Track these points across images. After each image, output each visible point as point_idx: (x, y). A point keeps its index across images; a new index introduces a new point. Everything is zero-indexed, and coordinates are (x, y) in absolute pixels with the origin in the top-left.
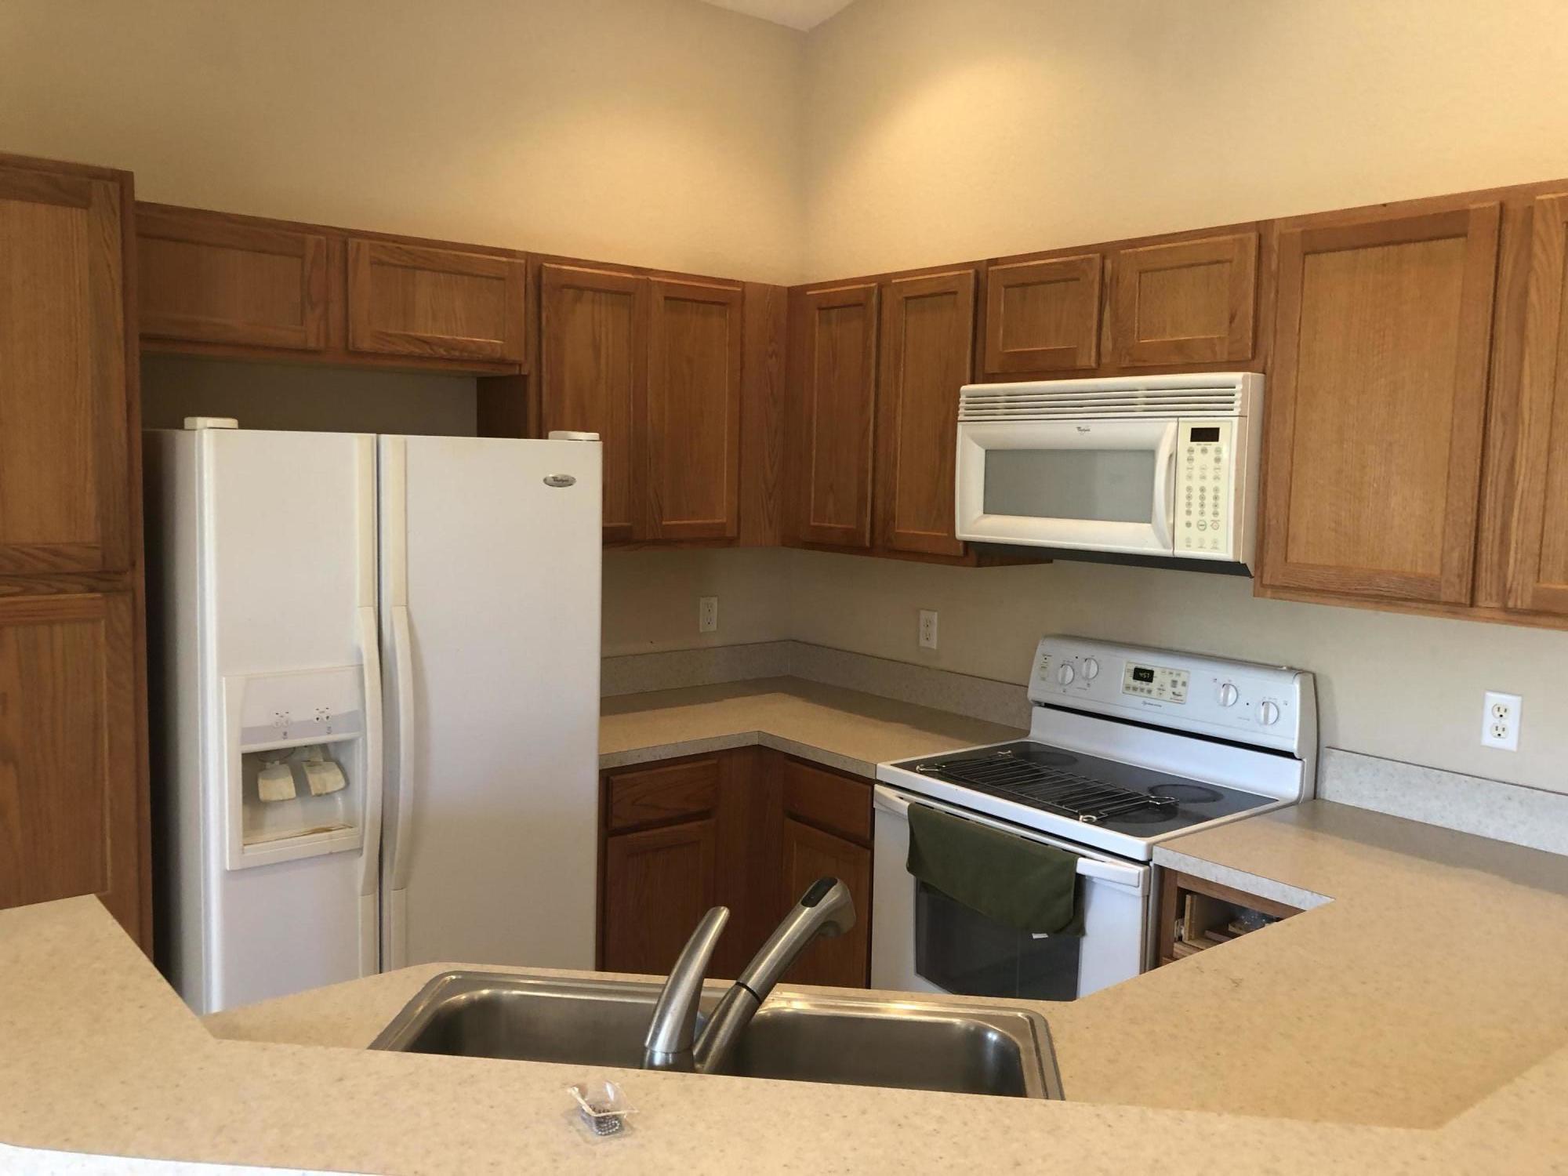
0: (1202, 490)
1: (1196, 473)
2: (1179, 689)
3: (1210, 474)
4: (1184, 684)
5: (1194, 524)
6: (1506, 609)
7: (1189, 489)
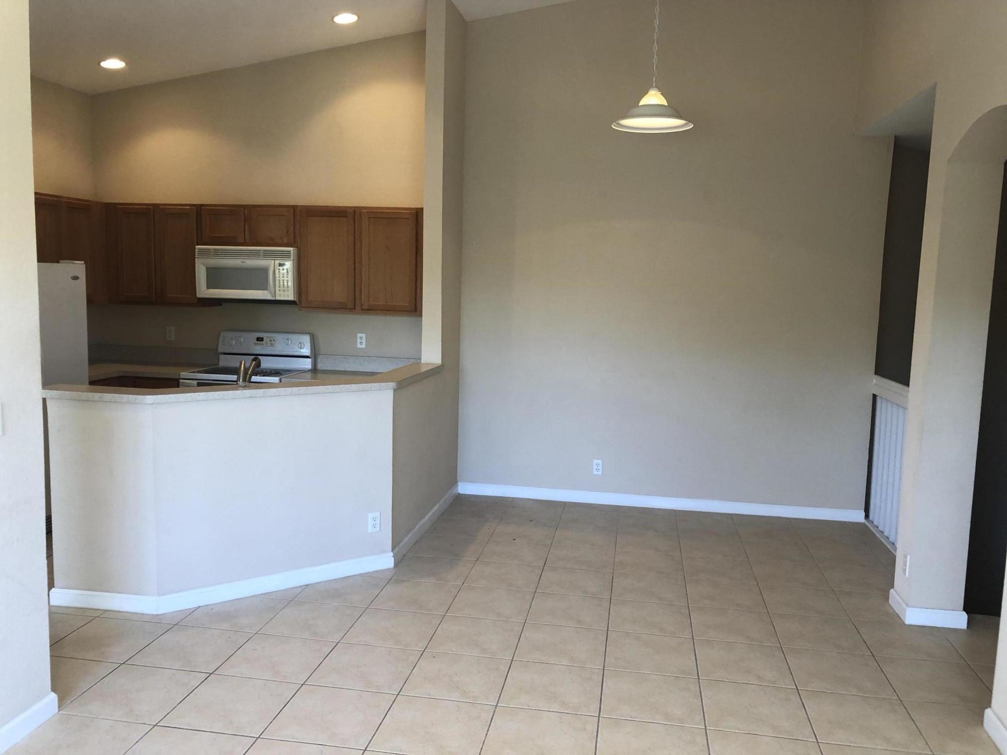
0: (283, 280)
1: (281, 276)
2: (273, 342)
3: (285, 276)
4: (274, 340)
5: (281, 290)
6: (363, 310)
7: (279, 280)
